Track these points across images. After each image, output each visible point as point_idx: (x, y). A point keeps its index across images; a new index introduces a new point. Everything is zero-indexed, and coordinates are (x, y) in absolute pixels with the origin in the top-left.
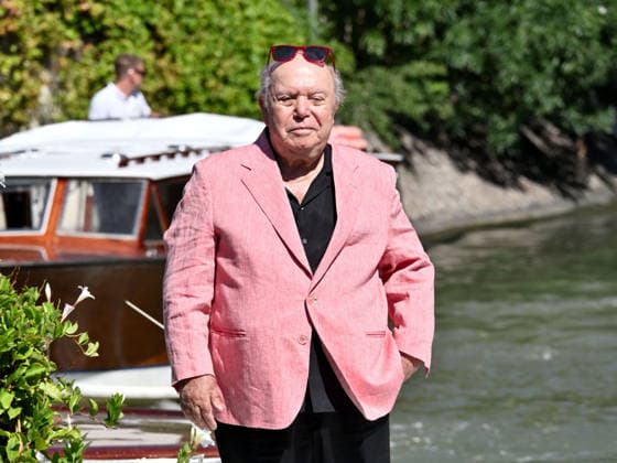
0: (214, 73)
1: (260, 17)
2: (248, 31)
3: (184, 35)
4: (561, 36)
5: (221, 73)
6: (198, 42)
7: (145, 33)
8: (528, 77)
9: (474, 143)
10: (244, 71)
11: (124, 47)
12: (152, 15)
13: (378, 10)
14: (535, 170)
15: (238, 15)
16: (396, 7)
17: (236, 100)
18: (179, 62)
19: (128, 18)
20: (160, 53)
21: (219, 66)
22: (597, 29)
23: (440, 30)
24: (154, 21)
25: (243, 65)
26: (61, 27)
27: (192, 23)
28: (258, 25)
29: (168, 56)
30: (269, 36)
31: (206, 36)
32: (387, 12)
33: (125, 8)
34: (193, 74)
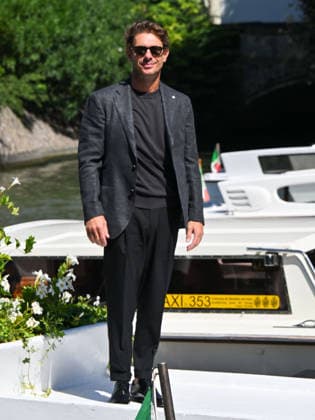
4: (100, 62)
8: (83, 81)
22: (117, 60)
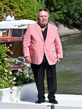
0: (29, 13)
1: (36, 5)
2: (34, 7)
3: (25, 8)
4: (79, 7)
5: (30, 13)
6: (27, 9)
7: (19, 8)
8: (74, 13)
9: (67, 23)
10: (34, 13)
11: (16, 10)
12: (20, 5)
13: (53, 4)
14: (76, 27)
15: (33, 5)
16: (55, 3)
17: (32, 17)
18: (24, 12)
19: (17, 5)
20: (21, 10)
21: (30, 12)
23: (62, 7)
24: (20, 6)
25: (33, 12)
26: (7, 7)
27: (26, 6)
28: (35, 6)
29: (22, 11)
30: (37, 8)
31: (28, 8)
32: (54, 4)
33: (16, 4)
34: (26, 13)
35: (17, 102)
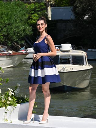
35: (11, 122)
